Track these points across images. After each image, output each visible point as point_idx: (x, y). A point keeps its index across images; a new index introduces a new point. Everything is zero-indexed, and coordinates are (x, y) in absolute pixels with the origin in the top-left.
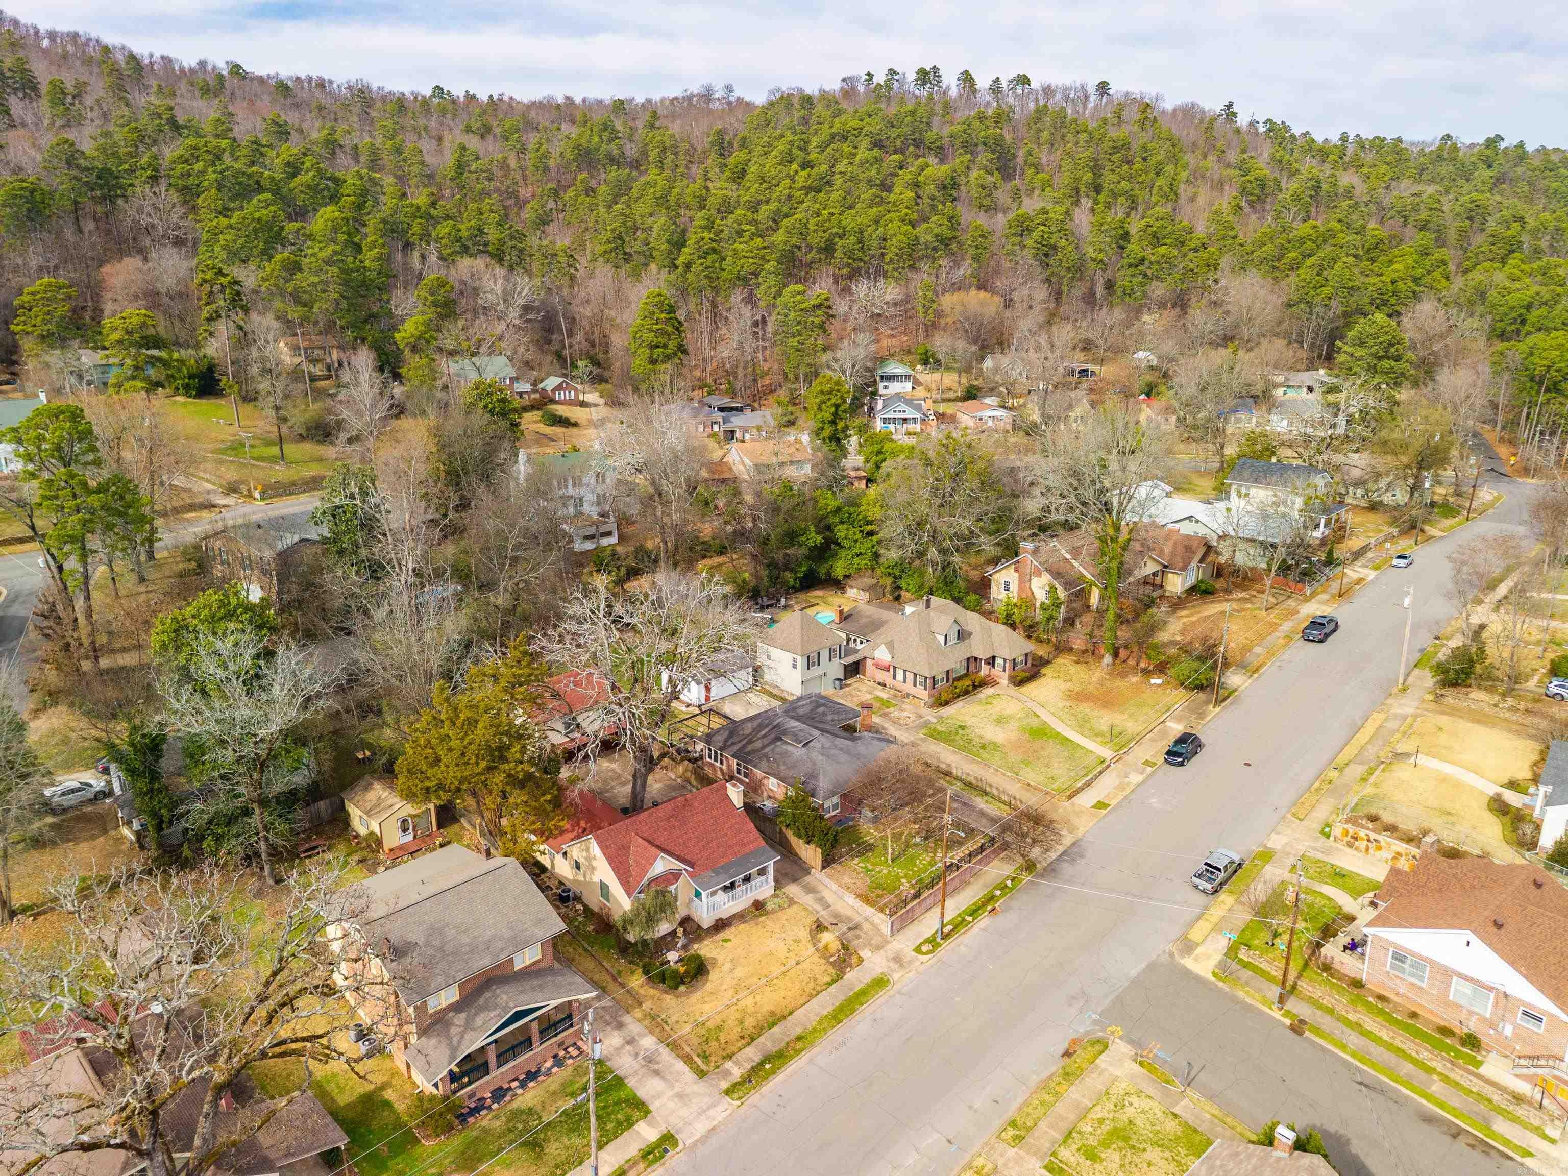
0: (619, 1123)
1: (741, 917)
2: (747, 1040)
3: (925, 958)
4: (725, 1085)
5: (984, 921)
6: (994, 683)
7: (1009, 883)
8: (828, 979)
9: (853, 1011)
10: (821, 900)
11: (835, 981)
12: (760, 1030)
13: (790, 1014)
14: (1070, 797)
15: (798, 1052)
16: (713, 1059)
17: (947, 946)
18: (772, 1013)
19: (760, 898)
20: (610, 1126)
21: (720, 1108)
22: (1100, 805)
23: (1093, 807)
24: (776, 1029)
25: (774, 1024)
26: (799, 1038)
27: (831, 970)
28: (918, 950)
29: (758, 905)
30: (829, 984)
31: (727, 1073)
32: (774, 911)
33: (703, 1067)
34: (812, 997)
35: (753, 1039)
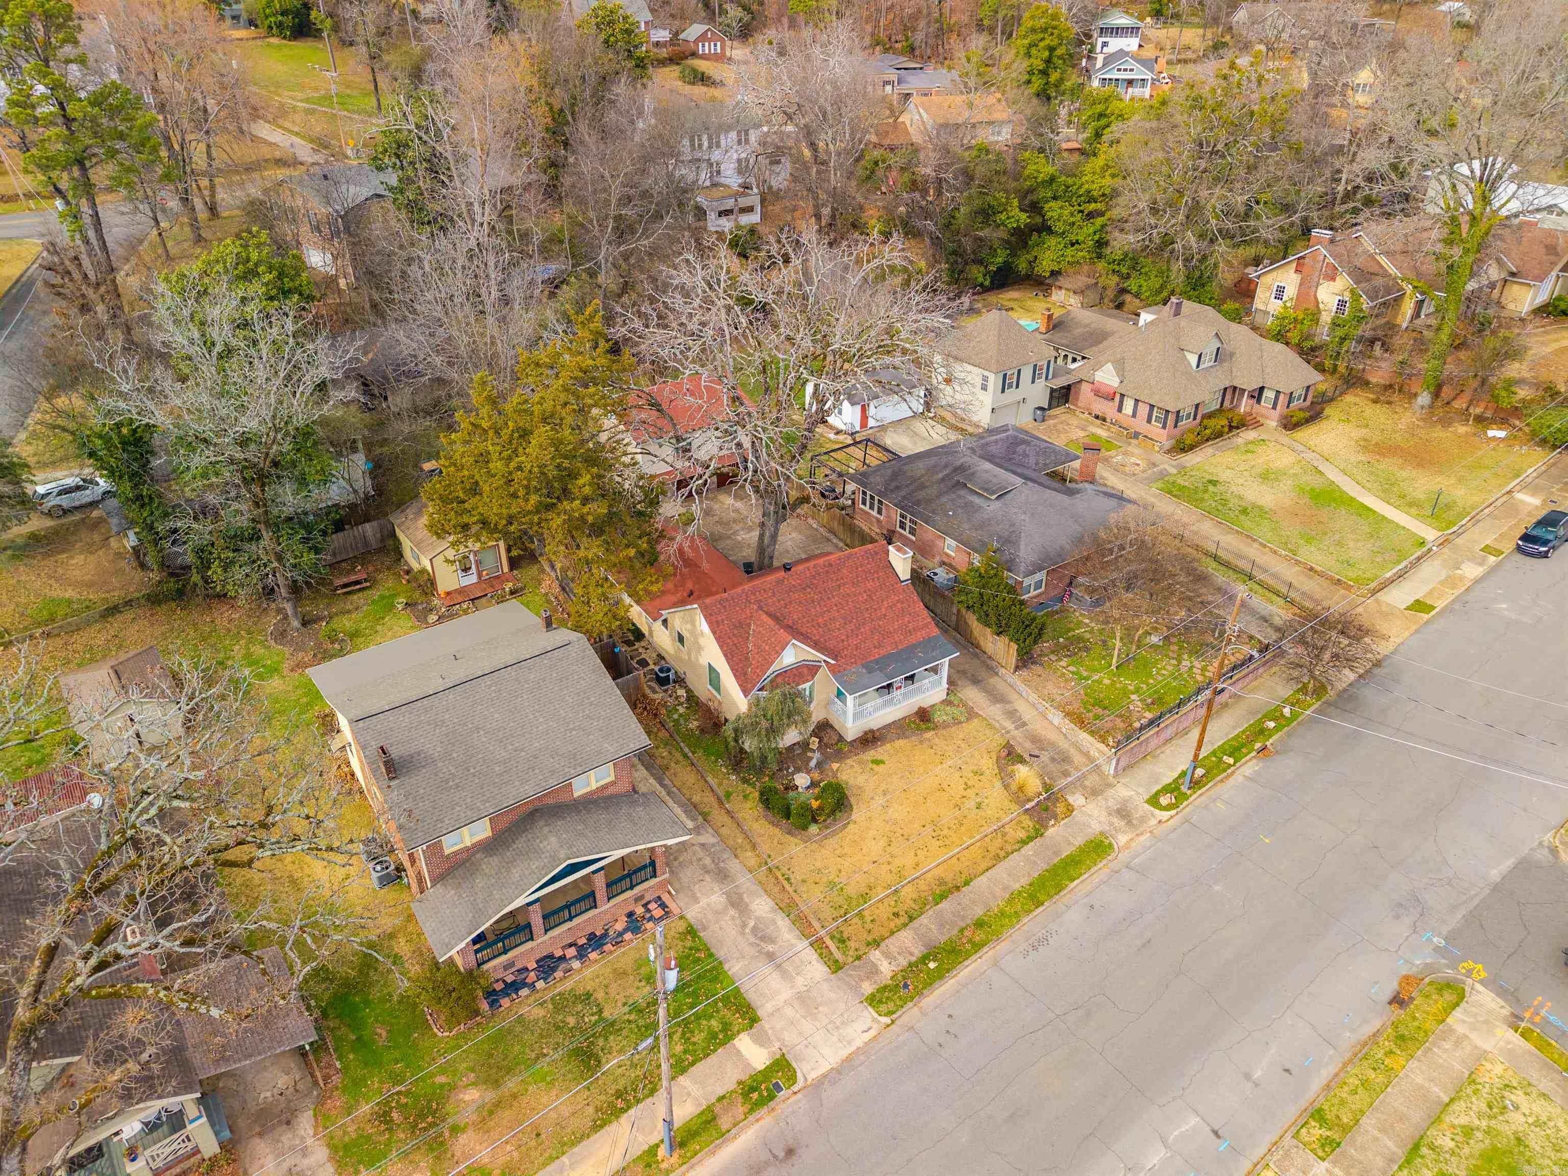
0: (713, 1036)
1: (899, 728)
2: (904, 919)
3: (1166, 815)
4: (868, 988)
5: (1250, 767)
6: (1257, 424)
7: (1287, 711)
8: (1022, 834)
9: (1060, 888)
10: (1012, 714)
11: (1031, 839)
12: (923, 905)
13: (967, 883)
14: (1374, 592)
15: (978, 946)
16: (852, 944)
17: (1197, 799)
18: (941, 882)
19: (925, 704)
20: (699, 1037)
21: (860, 1026)
22: (1419, 606)
23: (1408, 608)
24: (944, 905)
25: (943, 897)
26: (979, 924)
27: (1028, 822)
28: (1154, 801)
29: (923, 716)
30: (1024, 842)
31: (874, 971)
32: (946, 725)
33: (837, 955)
34: (998, 858)
35: (911, 919)
